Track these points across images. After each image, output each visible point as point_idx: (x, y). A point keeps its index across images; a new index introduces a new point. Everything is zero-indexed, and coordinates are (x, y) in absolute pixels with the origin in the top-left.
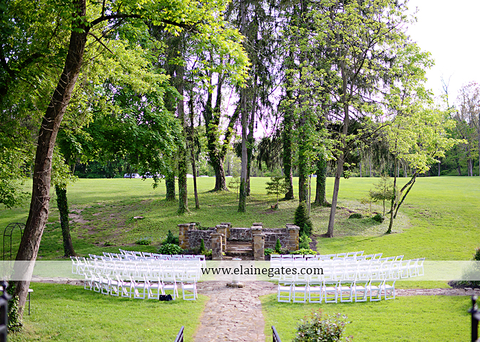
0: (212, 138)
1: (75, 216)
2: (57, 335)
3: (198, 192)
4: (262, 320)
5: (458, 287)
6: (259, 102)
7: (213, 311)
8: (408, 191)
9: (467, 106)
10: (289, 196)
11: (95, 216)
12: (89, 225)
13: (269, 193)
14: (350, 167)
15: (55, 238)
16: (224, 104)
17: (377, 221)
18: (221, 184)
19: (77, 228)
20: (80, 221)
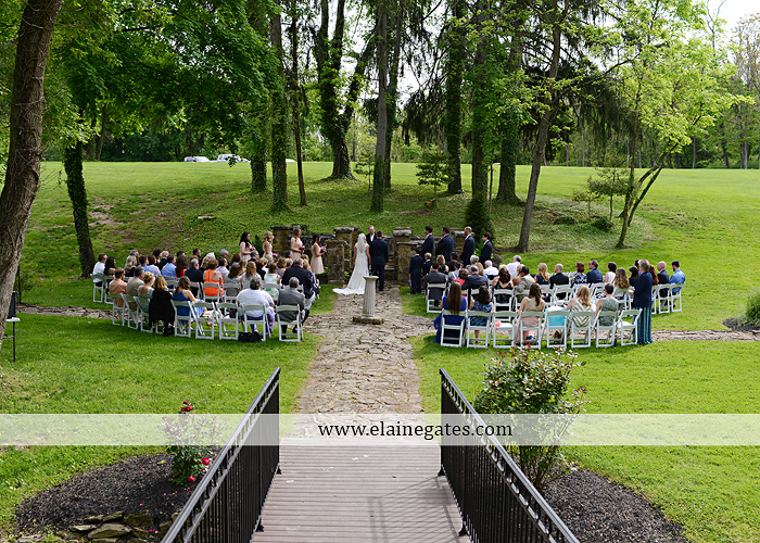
0: (327, 90)
1: (101, 216)
2: (60, 392)
3: (304, 181)
4: (415, 372)
5: (739, 329)
6: (408, 31)
7: (330, 358)
8: (652, 181)
9: (744, 55)
10: (455, 187)
11: (135, 216)
12: (124, 228)
13: (422, 182)
14: (561, 133)
15: (67, 249)
16: (348, 34)
17: (600, 228)
18: (342, 168)
19: (103, 233)
20: (109, 223)
